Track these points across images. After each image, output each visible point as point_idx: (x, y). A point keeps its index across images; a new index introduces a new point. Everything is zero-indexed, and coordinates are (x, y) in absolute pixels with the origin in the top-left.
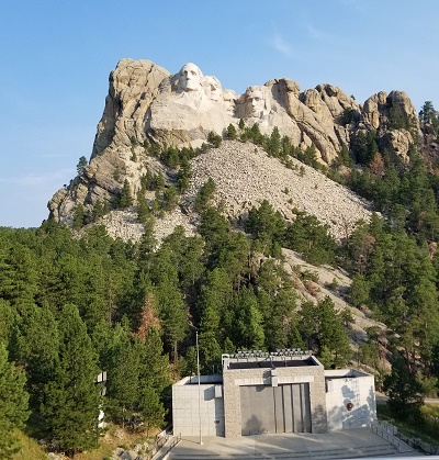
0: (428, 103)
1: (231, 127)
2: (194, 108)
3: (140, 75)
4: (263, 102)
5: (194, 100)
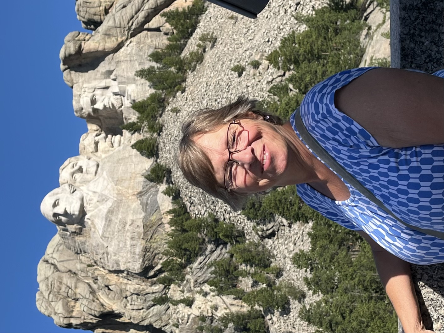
2: (109, 204)
3: (61, 283)
4: (98, 92)
5: (98, 203)
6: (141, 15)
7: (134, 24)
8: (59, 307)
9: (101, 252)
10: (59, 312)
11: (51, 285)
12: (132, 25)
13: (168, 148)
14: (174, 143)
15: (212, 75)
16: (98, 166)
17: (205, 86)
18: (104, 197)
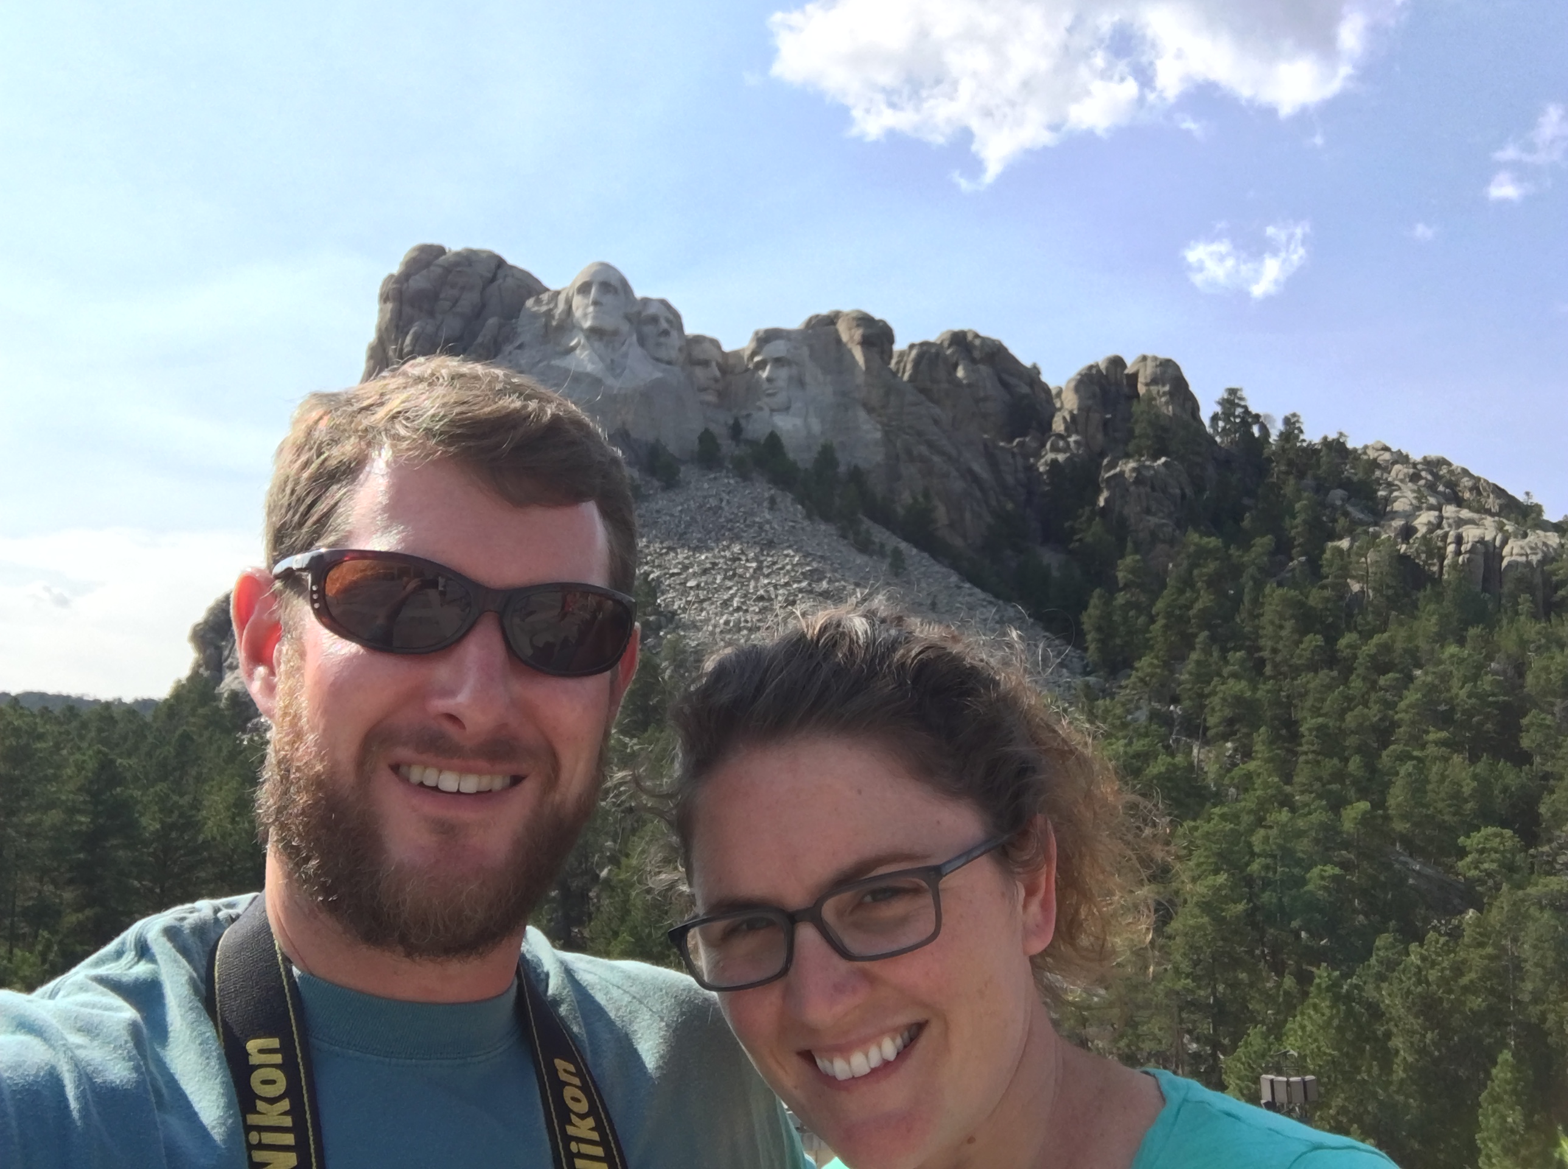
0: (1233, 392)
1: (707, 439)
2: (610, 381)
3: (463, 288)
4: (794, 371)
5: (609, 361)
6: (924, 449)
7: (908, 437)
8: (418, 282)
9: (523, 362)
10: (411, 282)
11: (460, 272)
12: (908, 434)
13: (706, 486)
14: (715, 496)
15: (837, 566)
16: (669, 363)
17: (819, 554)
18: (618, 371)
